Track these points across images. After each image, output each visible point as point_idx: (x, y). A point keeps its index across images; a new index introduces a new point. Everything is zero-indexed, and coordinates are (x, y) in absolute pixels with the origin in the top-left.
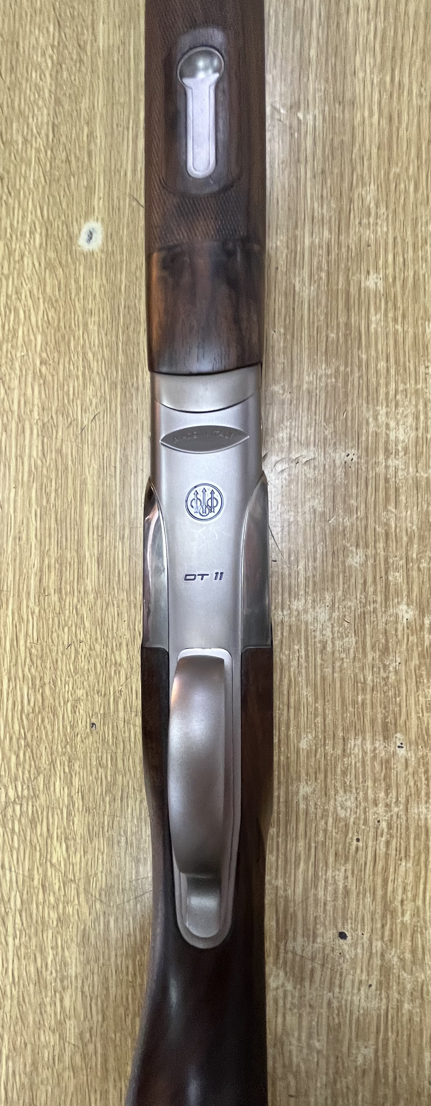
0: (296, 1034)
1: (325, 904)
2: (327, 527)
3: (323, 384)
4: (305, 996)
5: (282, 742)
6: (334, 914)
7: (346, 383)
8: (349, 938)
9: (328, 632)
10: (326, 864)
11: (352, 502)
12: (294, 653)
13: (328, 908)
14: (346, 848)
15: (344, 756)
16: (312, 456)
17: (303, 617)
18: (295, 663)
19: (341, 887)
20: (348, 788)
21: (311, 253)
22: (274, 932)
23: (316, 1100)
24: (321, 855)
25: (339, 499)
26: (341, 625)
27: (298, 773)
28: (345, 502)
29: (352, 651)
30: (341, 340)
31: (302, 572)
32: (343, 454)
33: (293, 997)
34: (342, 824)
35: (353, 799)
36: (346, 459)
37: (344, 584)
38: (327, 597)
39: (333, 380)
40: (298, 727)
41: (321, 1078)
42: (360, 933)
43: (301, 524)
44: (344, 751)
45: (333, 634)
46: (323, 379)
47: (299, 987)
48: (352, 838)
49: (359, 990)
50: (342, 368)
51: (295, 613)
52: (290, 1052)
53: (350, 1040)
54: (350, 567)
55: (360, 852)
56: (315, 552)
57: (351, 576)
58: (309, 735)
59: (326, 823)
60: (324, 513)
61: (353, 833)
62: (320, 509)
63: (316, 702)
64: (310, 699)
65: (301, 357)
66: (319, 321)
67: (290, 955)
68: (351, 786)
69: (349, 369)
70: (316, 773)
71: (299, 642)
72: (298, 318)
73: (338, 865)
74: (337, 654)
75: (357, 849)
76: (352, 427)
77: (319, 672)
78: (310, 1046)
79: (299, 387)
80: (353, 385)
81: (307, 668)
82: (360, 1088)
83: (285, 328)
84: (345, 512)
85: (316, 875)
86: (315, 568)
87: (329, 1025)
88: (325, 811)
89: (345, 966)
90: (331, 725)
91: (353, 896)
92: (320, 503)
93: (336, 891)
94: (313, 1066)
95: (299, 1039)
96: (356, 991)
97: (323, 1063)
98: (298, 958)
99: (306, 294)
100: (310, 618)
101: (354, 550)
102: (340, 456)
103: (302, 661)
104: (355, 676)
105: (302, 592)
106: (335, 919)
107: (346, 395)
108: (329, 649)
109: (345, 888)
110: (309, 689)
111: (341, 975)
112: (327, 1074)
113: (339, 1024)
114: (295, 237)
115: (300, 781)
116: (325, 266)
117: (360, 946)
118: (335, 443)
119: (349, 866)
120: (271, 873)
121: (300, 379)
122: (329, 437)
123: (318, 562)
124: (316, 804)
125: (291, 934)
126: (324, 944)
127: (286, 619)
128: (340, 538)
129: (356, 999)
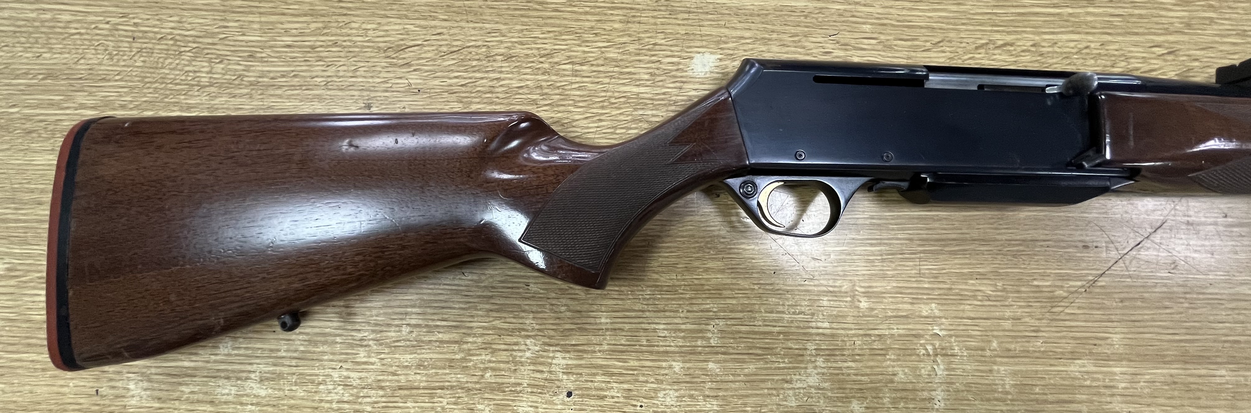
0: (494, 359)
1: (592, 381)
2: (881, 384)
3: (997, 382)
4: (522, 366)
5: (713, 349)
6: (585, 388)
7: (997, 399)
8: (568, 399)
9: (799, 385)
10: (622, 383)
11: (902, 404)
12: (782, 358)
13: (590, 384)
14: (636, 398)
15: (704, 396)
16: (939, 372)
17: (810, 365)
18: (774, 359)
19: (605, 393)
20: (680, 399)
21: (1105, 373)
22: (567, 342)
23: (448, 374)
24: (628, 378)
25: (904, 394)
26: (804, 395)
27: (690, 361)
28: (902, 398)
29: (785, 403)
30: (1032, 396)
31: (846, 365)
32: (940, 398)
33: (521, 357)
34: (653, 395)
35: (672, 403)
36: (936, 400)
37: (837, 397)
38: (827, 384)
39: (1000, 390)
40: (725, 361)
41: (463, 378)
42: (572, 407)
43: (884, 364)
44: (708, 396)
45: (798, 389)
46: (1001, 382)
47: (529, 361)
48: (642, 402)
49: (531, 406)
50: (1010, 397)
51: (813, 359)
52: (480, 355)
53: (494, 400)
54: (850, 402)
55: (632, 408)
56: (862, 375)
57: (843, 402)
58: (718, 370)
59: (652, 383)
60: (892, 382)
61: (645, 403)
62: (896, 379)
63: (745, 375)
64: (746, 370)
65: (1020, 364)
66: (1050, 379)
67: (551, 355)
68: (681, 401)
69: (1009, 402)
70: (690, 375)
71: (790, 363)
72: (1052, 362)
73: (622, 391)
74: (782, 392)
75: (635, 406)
76: (962, 405)
77: (767, 377)
78: (486, 369)
79: (995, 363)
80: (996, 405)
81: (770, 368)
82: (460, 407)
83: (1044, 352)
84: (894, 398)
85: (613, 374)
86: (849, 375)
87: (503, 384)
88: (661, 382)
89: (548, 395)
90: (728, 387)
91: (599, 403)
92: (901, 378)
93: (602, 389)
94: (472, 372)
95: (490, 361)
96: (530, 404)
97: (475, 379)
98: (550, 361)
99: (1072, 368)
100: (809, 371)
101: (864, 406)
102: (939, 395)
103: (776, 365)
104: (766, 406)
105: (829, 364)
106: (581, 389)
107: (988, 400)
108: (786, 385)
109: (606, 397)
110: (754, 370)
111: (540, 393)
112: (467, 382)
113: (504, 392)
114: (1121, 360)
115: (683, 362)
116: (1094, 384)
117: (563, 407)
118: (949, 391)
119: (621, 400)
120: (612, 340)
121: (1002, 364)
122: (955, 387)
123: (854, 377)
124: (666, 375)
125: (567, 355)
126: (562, 380)
127: (809, 352)
128: (874, 395)
129: (524, 404)
